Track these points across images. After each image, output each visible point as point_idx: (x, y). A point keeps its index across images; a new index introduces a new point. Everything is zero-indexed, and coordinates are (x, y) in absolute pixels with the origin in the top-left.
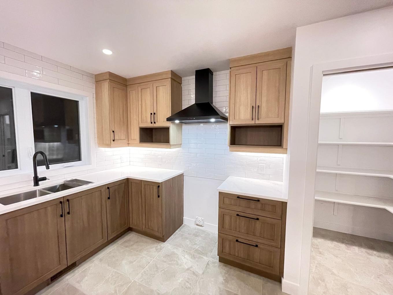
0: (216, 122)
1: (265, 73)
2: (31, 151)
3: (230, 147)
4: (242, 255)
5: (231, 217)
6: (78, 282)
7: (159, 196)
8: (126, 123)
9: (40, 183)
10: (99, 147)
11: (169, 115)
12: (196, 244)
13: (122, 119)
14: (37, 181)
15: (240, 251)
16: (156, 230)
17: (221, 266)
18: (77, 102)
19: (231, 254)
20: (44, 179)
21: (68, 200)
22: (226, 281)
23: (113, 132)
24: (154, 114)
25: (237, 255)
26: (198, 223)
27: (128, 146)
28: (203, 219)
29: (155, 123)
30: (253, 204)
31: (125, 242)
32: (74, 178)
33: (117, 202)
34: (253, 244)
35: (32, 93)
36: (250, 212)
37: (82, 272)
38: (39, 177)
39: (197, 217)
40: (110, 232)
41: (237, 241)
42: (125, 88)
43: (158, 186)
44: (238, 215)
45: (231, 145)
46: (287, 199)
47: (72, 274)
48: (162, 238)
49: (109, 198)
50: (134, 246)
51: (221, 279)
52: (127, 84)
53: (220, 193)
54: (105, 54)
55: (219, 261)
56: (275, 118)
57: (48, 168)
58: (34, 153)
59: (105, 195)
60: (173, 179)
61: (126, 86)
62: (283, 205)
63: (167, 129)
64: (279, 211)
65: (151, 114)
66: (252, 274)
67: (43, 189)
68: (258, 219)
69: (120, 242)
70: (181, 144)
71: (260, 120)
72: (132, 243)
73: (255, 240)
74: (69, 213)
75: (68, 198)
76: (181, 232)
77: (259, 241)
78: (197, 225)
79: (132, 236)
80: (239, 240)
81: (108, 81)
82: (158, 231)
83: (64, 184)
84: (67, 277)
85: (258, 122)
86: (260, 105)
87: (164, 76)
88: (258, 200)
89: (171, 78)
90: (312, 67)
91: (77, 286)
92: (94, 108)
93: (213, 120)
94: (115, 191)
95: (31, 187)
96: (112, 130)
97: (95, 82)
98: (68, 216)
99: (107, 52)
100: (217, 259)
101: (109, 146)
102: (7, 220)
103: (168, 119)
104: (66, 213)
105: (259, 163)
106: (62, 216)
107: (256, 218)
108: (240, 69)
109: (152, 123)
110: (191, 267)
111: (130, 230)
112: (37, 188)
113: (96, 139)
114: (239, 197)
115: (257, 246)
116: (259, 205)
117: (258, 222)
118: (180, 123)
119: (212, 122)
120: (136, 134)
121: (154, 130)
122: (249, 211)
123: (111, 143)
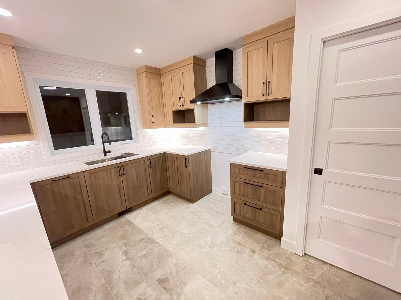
0: (230, 101)
1: (276, 46)
2: (100, 132)
3: (244, 123)
4: (249, 216)
5: (240, 184)
6: (133, 219)
7: (186, 167)
8: (162, 106)
9: (107, 154)
10: (144, 129)
11: (193, 97)
12: (218, 207)
13: (158, 104)
14: (106, 153)
15: (248, 213)
16: (187, 193)
17: (234, 224)
18: (125, 93)
19: (241, 215)
20: (109, 152)
21: (123, 166)
22: (235, 233)
23: (152, 115)
24: (182, 97)
25: (246, 216)
26: (223, 192)
27: (166, 127)
28: (227, 189)
29: (183, 106)
30: (258, 174)
31: (165, 201)
32: (128, 152)
33: (158, 170)
34: (258, 208)
35: (97, 91)
36: (255, 181)
37: (136, 214)
38: (106, 150)
39: (223, 187)
40: (153, 192)
41: (245, 204)
42: (159, 77)
43: (186, 158)
44: (245, 182)
45: (245, 121)
46: (286, 169)
47: (130, 215)
48: (192, 200)
49: (151, 167)
50: (171, 204)
51: (231, 232)
52: (161, 73)
53: (231, 164)
54: (137, 53)
55: (234, 221)
56: (285, 92)
57: (110, 144)
58: (102, 133)
59: (148, 164)
60: (200, 154)
61: (160, 75)
62: (283, 174)
63: (193, 110)
64: (279, 180)
65: (180, 98)
66: (259, 233)
67: (109, 158)
68: (262, 186)
69: (162, 200)
70: (208, 123)
71: (271, 95)
72: (170, 202)
73: (259, 204)
74: (124, 174)
75: (123, 164)
76: (208, 198)
77: (264, 205)
78: (223, 194)
79: (170, 197)
80: (247, 204)
81: (145, 73)
82: (188, 194)
83: (121, 156)
84: (127, 216)
85: (269, 98)
86: (271, 81)
87: (188, 62)
88: (262, 170)
89: (194, 63)
90: (311, 36)
91: (132, 221)
92: (137, 97)
93: (227, 99)
94: (155, 162)
95: (102, 157)
96: (151, 114)
97: (137, 75)
98: (123, 176)
99: (139, 51)
100: (232, 219)
101: (150, 127)
102: (90, 174)
103: (191, 102)
104: (122, 174)
105: (277, 139)
106: (120, 175)
107: (260, 185)
108: (251, 46)
109: (181, 106)
110: (210, 222)
111: (168, 193)
112: (105, 157)
113: (141, 122)
114: (246, 167)
115: (261, 209)
116: (263, 175)
117: (262, 189)
118: (202, 104)
119: (226, 101)
120: (170, 117)
121: (185, 112)
122: (254, 179)
123: (151, 125)
